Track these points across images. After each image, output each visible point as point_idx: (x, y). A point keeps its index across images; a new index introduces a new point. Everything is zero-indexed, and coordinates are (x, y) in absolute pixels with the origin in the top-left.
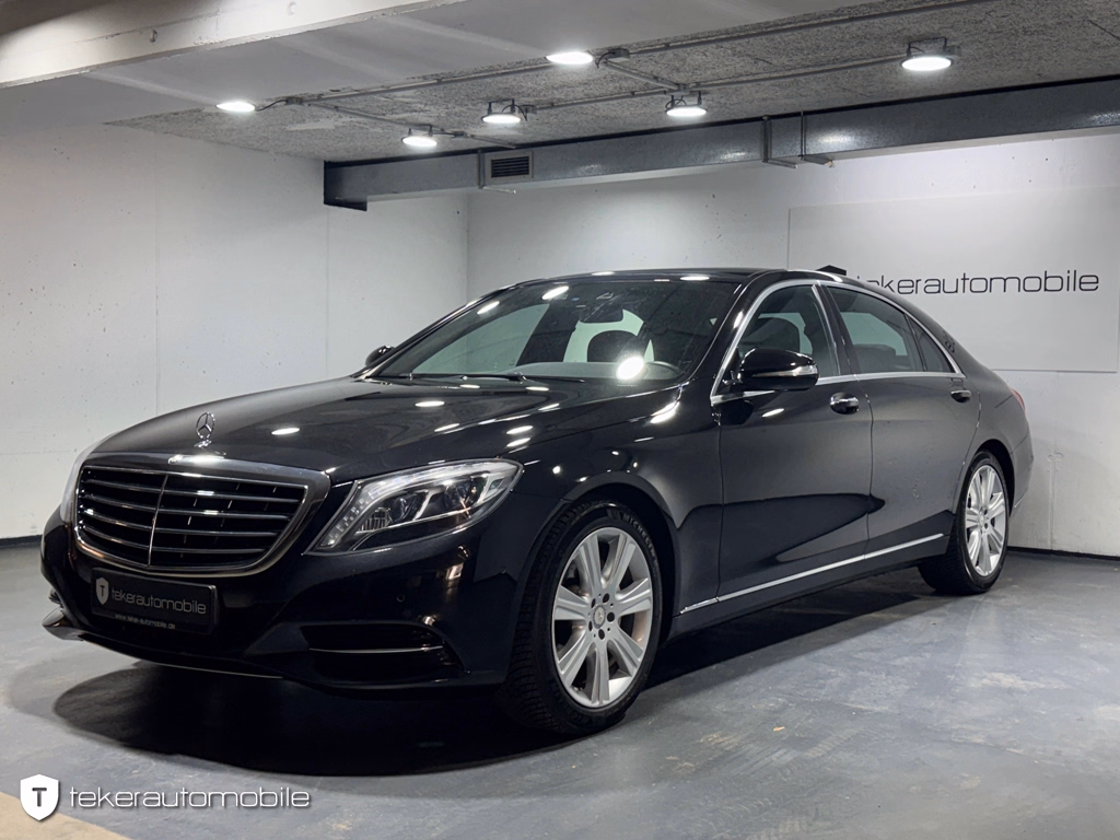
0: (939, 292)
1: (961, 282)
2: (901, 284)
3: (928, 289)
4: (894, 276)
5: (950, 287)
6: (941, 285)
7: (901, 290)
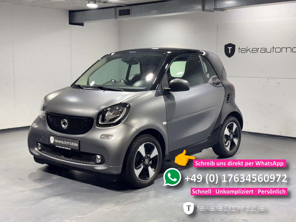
0: (265, 52)
1: (272, 49)
2: (253, 49)
3: (262, 51)
4: (250, 47)
5: (269, 50)
6: (266, 50)
7: (253, 51)
